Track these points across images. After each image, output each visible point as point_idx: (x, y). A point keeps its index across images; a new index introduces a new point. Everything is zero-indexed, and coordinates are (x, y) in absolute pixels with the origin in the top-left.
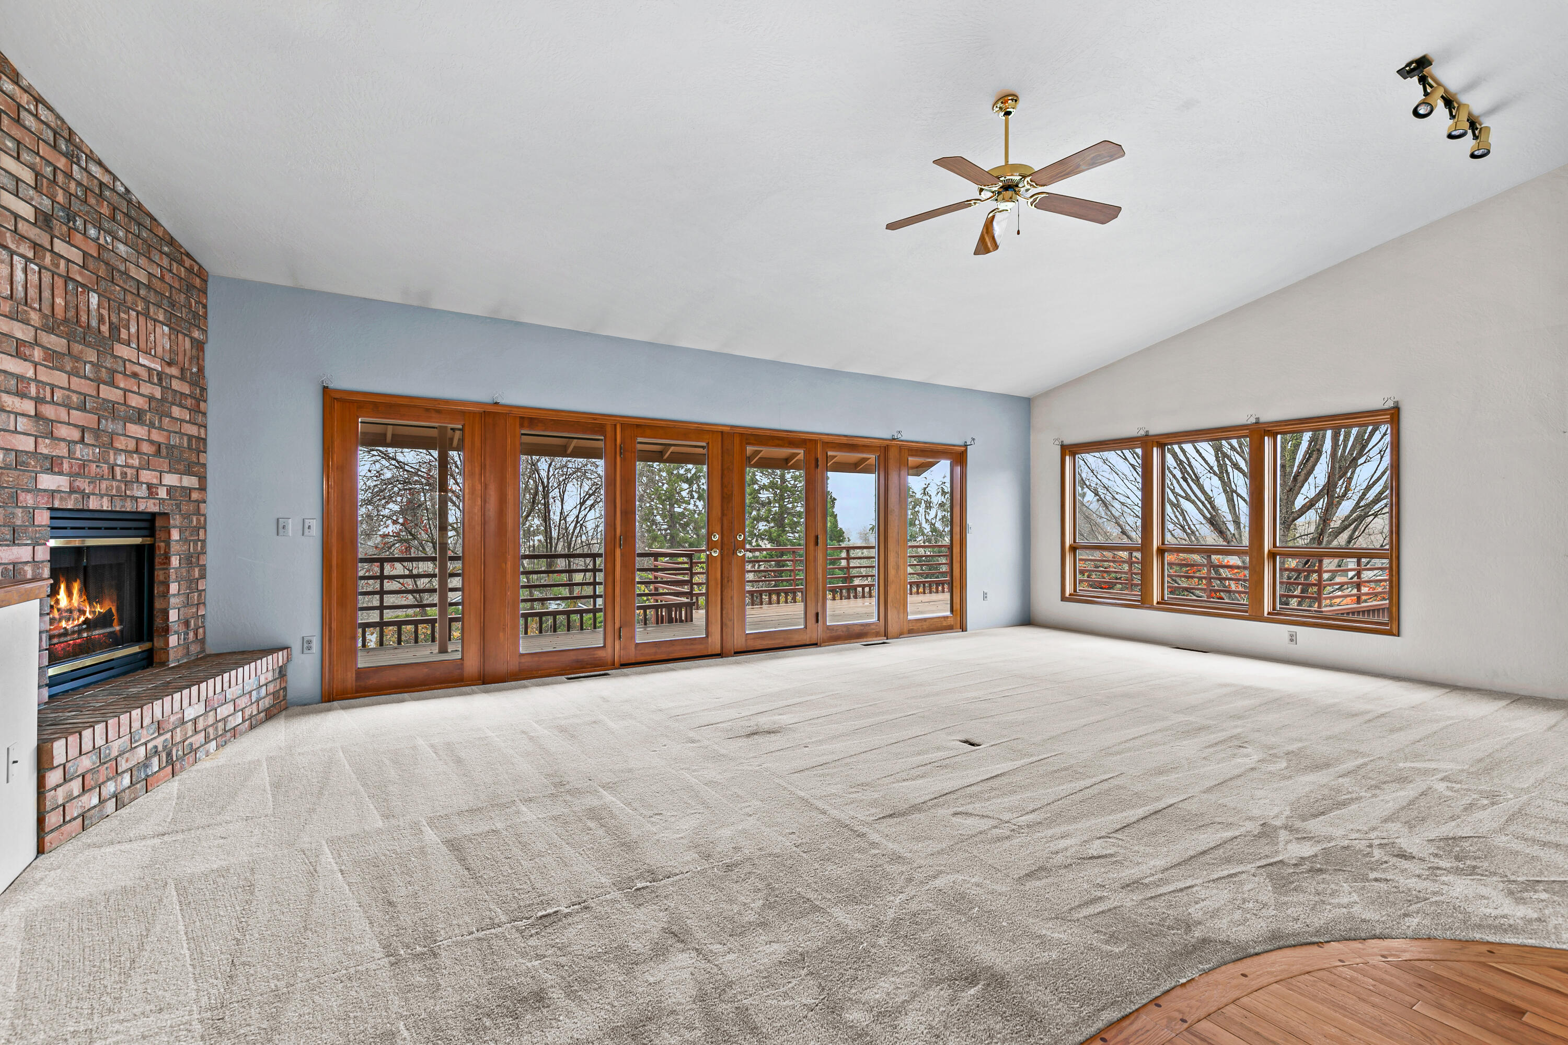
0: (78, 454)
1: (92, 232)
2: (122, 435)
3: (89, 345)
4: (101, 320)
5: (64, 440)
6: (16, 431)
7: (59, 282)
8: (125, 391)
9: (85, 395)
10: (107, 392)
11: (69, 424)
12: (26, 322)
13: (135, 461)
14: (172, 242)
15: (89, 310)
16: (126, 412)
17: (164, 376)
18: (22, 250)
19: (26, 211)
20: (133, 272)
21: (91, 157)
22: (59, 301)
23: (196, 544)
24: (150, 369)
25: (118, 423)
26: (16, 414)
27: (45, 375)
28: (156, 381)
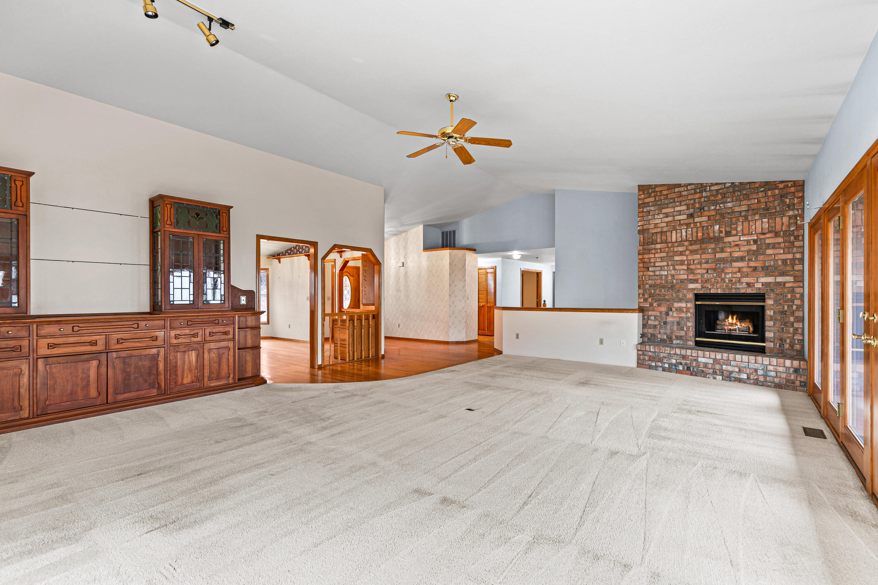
0: (705, 276)
1: (713, 208)
2: (730, 267)
3: (711, 243)
4: (721, 232)
5: (699, 274)
6: (680, 274)
7: (700, 229)
8: (731, 253)
9: (708, 259)
10: (718, 255)
11: (701, 268)
12: (683, 246)
13: (739, 275)
14: (766, 184)
15: (714, 231)
16: (732, 259)
17: (759, 240)
18: (682, 228)
19: (684, 217)
20: (737, 209)
21: (712, 185)
22: (700, 234)
23: (791, 306)
24: (748, 241)
25: (727, 264)
26: (680, 270)
27: (690, 258)
28: (752, 243)
